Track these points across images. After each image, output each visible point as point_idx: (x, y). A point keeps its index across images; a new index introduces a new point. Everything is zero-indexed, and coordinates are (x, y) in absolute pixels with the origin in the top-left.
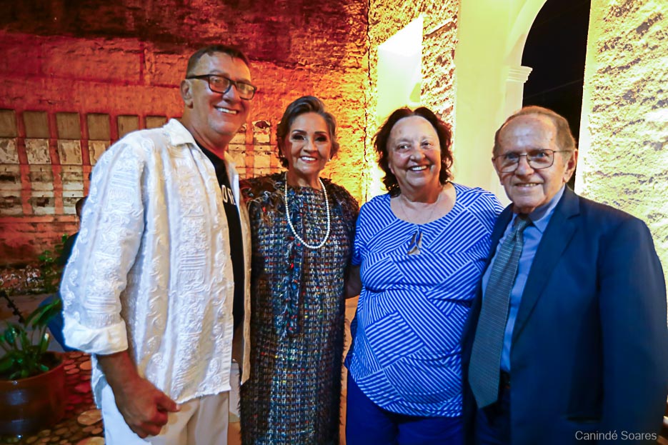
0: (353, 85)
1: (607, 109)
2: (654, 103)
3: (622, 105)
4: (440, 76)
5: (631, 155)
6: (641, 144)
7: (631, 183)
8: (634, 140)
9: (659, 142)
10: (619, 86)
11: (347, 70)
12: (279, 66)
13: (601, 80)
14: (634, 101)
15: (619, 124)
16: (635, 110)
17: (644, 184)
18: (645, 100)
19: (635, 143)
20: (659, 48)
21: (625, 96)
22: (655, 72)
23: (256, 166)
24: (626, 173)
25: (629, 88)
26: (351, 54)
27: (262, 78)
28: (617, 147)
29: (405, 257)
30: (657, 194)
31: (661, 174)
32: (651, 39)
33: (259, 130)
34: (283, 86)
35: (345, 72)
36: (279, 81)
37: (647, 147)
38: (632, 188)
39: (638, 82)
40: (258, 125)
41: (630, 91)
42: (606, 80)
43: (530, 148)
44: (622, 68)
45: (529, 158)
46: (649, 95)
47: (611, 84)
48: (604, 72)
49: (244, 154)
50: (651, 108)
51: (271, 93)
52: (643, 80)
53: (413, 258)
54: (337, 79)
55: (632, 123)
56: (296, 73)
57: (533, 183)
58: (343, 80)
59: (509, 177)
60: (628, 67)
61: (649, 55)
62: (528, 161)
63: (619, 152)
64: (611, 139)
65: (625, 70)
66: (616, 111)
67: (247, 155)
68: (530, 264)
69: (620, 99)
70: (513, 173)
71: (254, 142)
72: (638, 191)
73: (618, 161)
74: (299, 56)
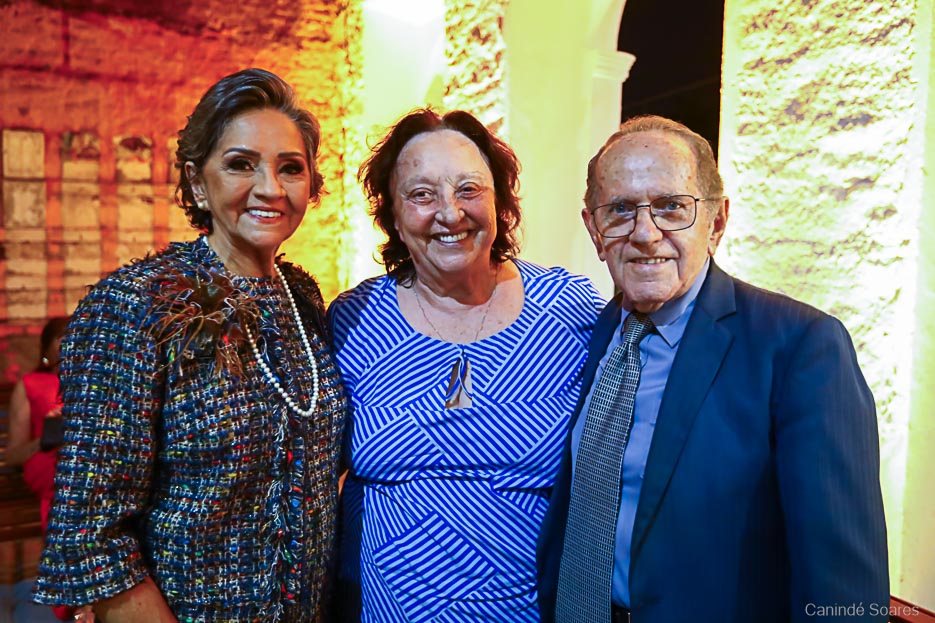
0: (316, 73)
1: (761, 131)
2: (832, 122)
3: (783, 124)
4: (478, 63)
5: (800, 208)
6: (816, 189)
7: (802, 256)
8: (804, 183)
9: (842, 188)
10: (778, 92)
11: (305, 43)
12: (168, 29)
13: (750, 80)
14: (801, 117)
15: (779, 157)
16: (804, 133)
17: (822, 256)
18: (818, 117)
19: (806, 189)
20: (837, 31)
21: (789, 110)
22: (832, 71)
23: (122, 225)
24: (794, 238)
25: (793, 97)
26: (311, 15)
27: (131, 50)
28: (779, 196)
29: (442, 413)
30: (842, 274)
31: (847, 241)
32: (824, 15)
33: (128, 153)
34: (177, 68)
35: (300, 47)
36: (169, 57)
37: (824, 196)
38: (805, 263)
39: (807, 86)
40: (126, 144)
41: (795, 102)
42: (756, 81)
43: (654, 194)
44: (781, 62)
45: (654, 211)
46: (825, 109)
47: (765, 87)
48: (753, 68)
49: (97, 203)
50: (828, 130)
51: (152, 80)
52: (814, 84)
53: (459, 414)
54: (287, 60)
55: (800, 155)
56: (203, 45)
57: (661, 258)
58: (297, 63)
59: (618, 246)
60: (789, 61)
61: (822, 42)
62: (653, 216)
63: (782, 203)
64: (768, 182)
65: (786, 65)
66: (775, 135)
67: (103, 204)
68: (656, 403)
69: (780, 114)
70: (625, 239)
71: (118, 178)
72: (814, 270)
73: (781, 219)
74: (208, 13)
